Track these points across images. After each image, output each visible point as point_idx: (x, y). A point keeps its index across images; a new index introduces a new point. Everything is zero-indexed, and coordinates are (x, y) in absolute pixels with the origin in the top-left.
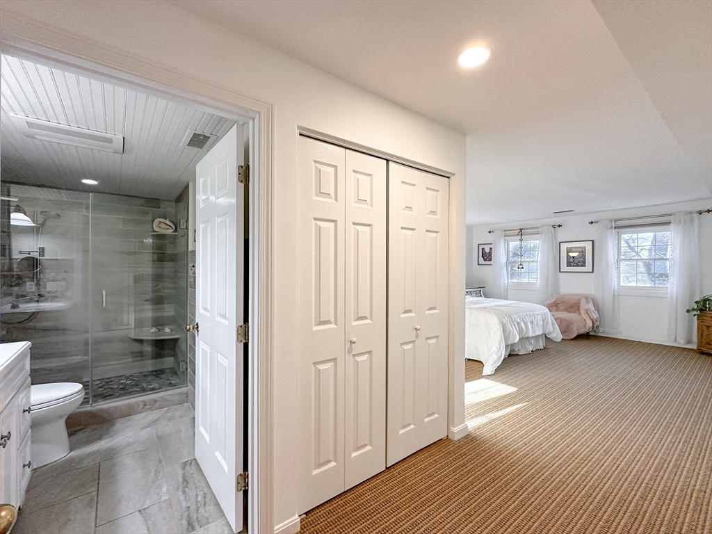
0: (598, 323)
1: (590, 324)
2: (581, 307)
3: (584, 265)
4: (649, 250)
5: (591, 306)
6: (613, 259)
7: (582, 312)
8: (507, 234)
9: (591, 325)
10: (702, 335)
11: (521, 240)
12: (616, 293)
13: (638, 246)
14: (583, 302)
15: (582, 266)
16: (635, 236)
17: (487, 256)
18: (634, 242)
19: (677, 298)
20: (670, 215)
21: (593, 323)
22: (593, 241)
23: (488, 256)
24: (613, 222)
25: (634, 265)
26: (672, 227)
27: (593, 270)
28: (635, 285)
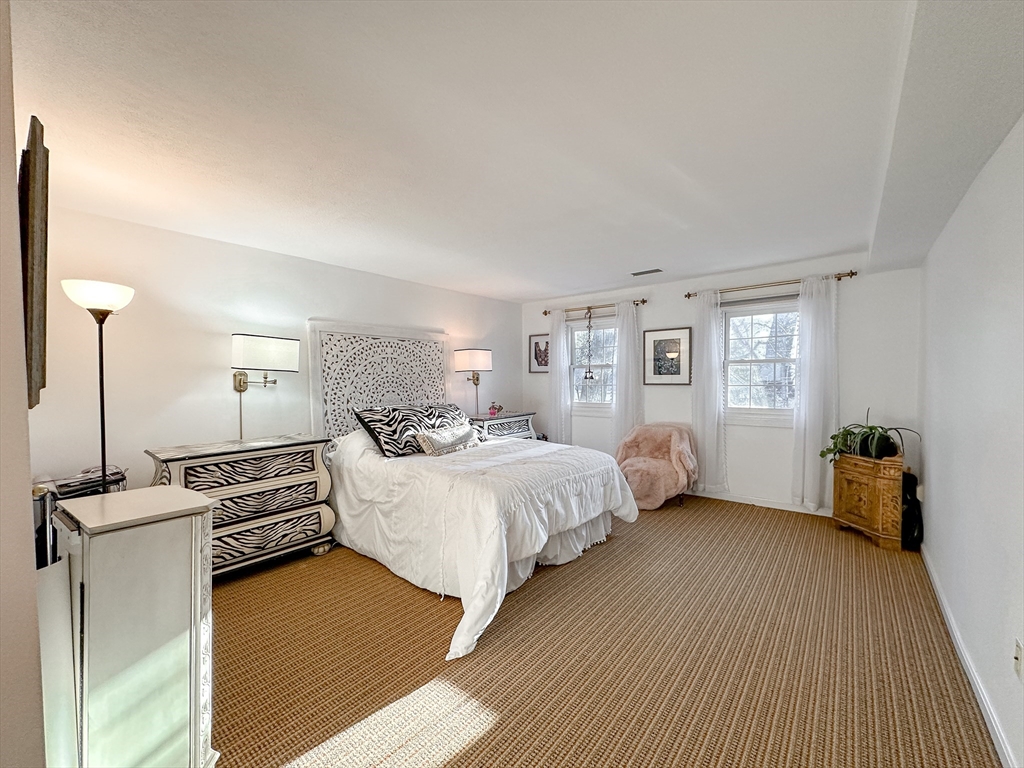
0: (696, 476)
1: (683, 480)
2: (672, 448)
3: (678, 372)
4: (767, 343)
5: (685, 447)
6: (717, 361)
7: (674, 457)
8: (569, 316)
9: (686, 482)
10: (840, 497)
11: (589, 328)
12: (722, 422)
13: (752, 338)
14: (675, 438)
15: (675, 373)
16: (748, 319)
17: (541, 357)
18: (747, 330)
19: (805, 429)
20: (798, 282)
21: (688, 477)
22: (690, 329)
23: (543, 357)
24: (719, 295)
25: (747, 370)
26: (800, 302)
27: (690, 382)
28: (748, 407)
